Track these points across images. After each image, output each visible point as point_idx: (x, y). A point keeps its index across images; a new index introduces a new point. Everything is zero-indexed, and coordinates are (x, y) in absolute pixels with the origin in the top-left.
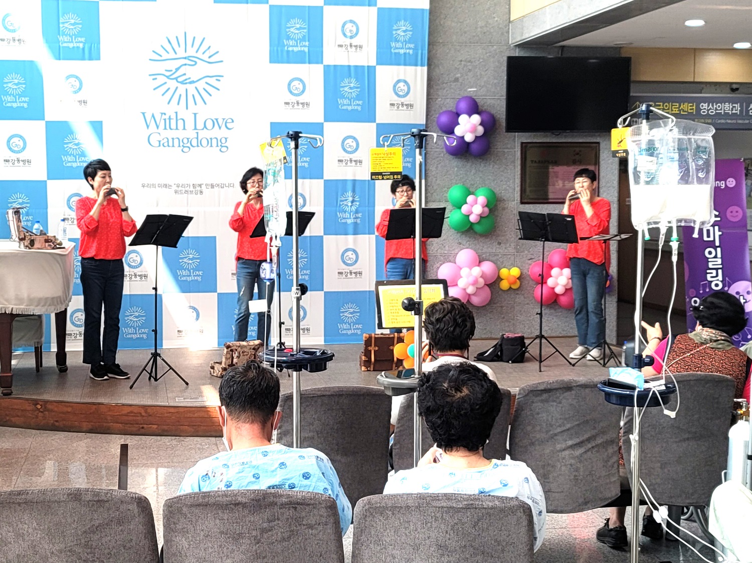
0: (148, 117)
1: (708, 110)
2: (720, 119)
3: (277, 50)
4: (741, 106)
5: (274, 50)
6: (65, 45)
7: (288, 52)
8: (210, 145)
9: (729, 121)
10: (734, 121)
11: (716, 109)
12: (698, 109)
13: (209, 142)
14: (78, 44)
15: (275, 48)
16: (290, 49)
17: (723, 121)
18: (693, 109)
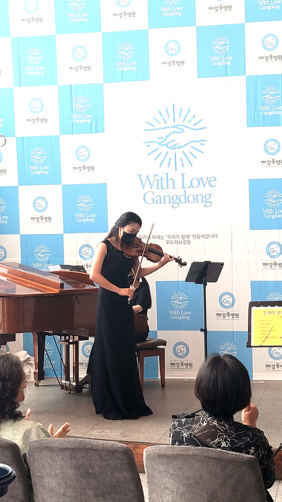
0: (144, 178)
3: (254, 116)
5: (251, 115)
6: (76, 121)
7: (264, 116)
8: (196, 201)
13: (196, 199)
14: (87, 121)
15: (252, 114)
16: (265, 113)
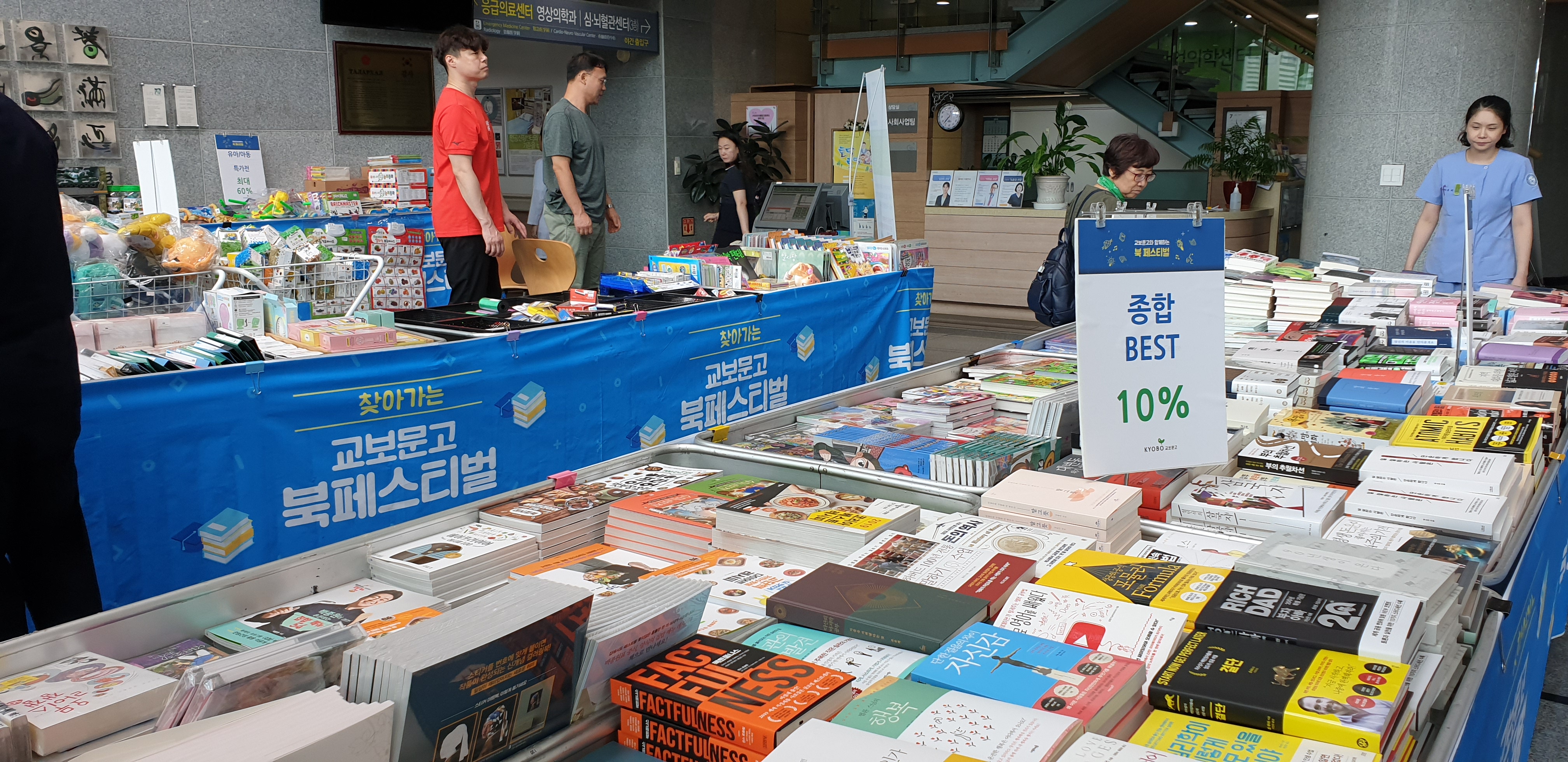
1: (545, 16)
2: (558, 29)
4: (577, 14)
9: (567, 33)
10: (571, 33)
11: (553, 16)
12: (536, 14)
17: (561, 32)
18: (529, 13)
